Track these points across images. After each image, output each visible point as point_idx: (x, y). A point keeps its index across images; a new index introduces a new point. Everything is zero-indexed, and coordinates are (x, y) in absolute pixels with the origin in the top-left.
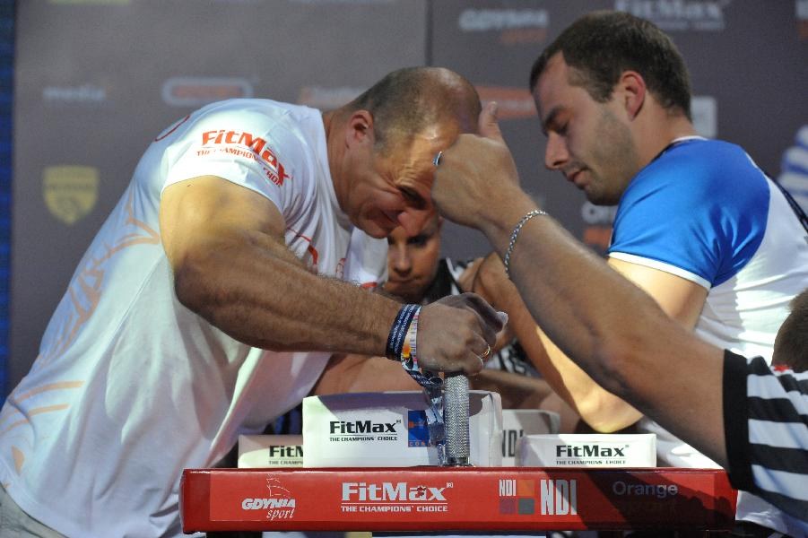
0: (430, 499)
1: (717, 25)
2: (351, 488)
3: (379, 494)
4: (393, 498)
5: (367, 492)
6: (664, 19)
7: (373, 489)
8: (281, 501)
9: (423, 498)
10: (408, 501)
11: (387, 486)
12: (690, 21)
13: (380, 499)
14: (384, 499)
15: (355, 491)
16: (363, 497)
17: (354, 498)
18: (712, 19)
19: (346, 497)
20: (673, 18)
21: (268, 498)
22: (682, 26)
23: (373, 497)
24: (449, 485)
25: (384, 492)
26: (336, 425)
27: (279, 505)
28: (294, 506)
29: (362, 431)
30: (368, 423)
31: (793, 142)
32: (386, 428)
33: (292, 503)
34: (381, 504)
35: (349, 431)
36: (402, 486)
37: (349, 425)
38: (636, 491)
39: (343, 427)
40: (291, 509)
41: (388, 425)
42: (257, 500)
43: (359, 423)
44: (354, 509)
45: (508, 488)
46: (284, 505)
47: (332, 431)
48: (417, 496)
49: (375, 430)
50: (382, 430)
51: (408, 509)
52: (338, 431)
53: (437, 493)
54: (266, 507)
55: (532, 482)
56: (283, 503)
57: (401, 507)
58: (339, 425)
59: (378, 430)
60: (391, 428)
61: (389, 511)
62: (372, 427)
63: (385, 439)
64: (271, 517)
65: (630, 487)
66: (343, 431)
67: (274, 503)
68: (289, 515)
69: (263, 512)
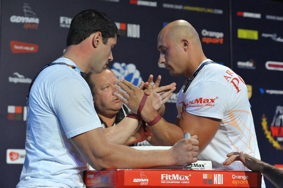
0: (185, 179)
2: (164, 176)
3: (171, 178)
4: (175, 179)
5: (168, 177)
7: (170, 176)
8: (144, 179)
9: (183, 179)
10: (179, 180)
11: (173, 175)
13: (171, 179)
14: (173, 179)
15: (165, 177)
16: (167, 179)
17: (165, 179)
19: (162, 178)
21: (141, 179)
23: (170, 179)
24: (190, 175)
25: (173, 177)
27: (144, 181)
28: (148, 181)
33: (147, 180)
34: (171, 181)
36: (177, 175)
38: (238, 178)
40: (147, 182)
42: (138, 179)
44: (164, 182)
45: (205, 176)
46: (145, 181)
48: (181, 179)
51: (179, 182)
53: (187, 178)
54: (140, 182)
55: (211, 175)
56: (145, 180)
57: (177, 182)
61: (174, 183)
64: (142, 184)
65: (236, 176)
67: (143, 180)
68: (146, 184)
69: (139, 183)
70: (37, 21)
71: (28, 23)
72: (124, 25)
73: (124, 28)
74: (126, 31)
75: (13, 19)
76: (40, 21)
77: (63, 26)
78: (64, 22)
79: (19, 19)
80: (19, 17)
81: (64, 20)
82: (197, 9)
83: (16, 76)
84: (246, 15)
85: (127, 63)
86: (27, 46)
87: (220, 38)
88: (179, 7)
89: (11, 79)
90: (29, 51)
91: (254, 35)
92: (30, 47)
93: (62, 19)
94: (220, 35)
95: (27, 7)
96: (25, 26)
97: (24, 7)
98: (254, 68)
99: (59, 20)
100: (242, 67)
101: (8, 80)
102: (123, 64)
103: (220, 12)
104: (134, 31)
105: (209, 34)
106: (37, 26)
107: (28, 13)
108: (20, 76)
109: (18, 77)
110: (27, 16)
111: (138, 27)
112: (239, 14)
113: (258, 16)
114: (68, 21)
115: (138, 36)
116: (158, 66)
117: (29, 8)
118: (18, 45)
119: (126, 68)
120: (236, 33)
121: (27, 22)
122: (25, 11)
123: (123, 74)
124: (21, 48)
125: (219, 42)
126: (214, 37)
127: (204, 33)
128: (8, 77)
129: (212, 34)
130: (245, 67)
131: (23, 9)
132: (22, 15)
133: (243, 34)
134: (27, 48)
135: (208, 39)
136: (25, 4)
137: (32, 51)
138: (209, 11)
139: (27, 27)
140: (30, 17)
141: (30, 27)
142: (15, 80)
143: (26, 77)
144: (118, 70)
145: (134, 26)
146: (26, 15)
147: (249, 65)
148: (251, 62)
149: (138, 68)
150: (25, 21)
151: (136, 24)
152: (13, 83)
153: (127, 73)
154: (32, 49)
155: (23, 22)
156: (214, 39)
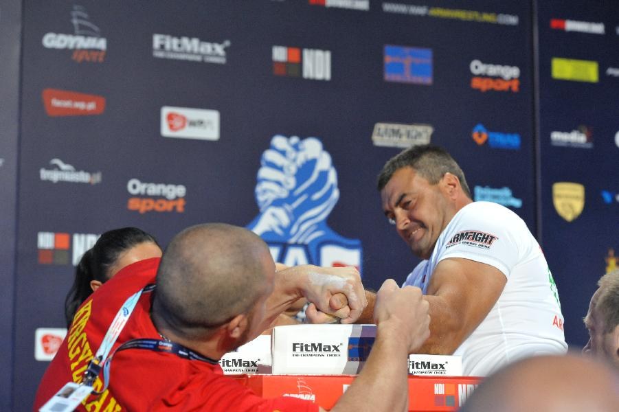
1: (222, 61)
6: (185, 52)
8: (306, 395)
12: (203, 56)
18: (217, 55)
20: (192, 53)
21: (298, 394)
22: (198, 58)
26: (297, 346)
27: (305, 399)
29: (316, 349)
30: (320, 345)
31: (268, 146)
32: (332, 349)
33: (313, 397)
35: (307, 350)
37: (306, 346)
39: (302, 347)
40: (312, 401)
41: (334, 346)
43: (313, 345)
45: (439, 389)
47: (294, 350)
49: (324, 350)
50: (329, 350)
52: (298, 350)
55: (453, 385)
58: (299, 346)
59: (327, 349)
60: (336, 348)
62: (323, 347)
63: (332, 355)
66: (302, 350)
67: (302, 397)
70: (102, 44)
71: (82, 50)
72: (295, 52)
73: (295, 59)
74: (300, 65)
75: (50, 40)
76: (108, 44)
77: (160, 55)
78: (162, 47)
79: (62, 41)
80: (62, 37)
81: (162, 43)
82: (460, 14)
83: (57, 167)
84: (571, 26)
85: (303, 137)
86: (79, 100)
87: (512, 79)
88: (420, 11)
89: (45, 174)
90: (85, 110)
91: (588, 71)
92: (87, 101)
93: (157, 40)
94: (511, 72)
95: (80, 13)
96: (75, 57)
97: (74, 14)
98: (589, 146)
99: (151, 42)
100: (563, 145)
101: (39, 175)
102: (294, 140)
103: (513, 20)
104: (317, 65)
105: (487, 70)
106: (102, 54)
107: (81, 27)
108: (64, 166)
109: (59, 169)
110: (81, 35)
111: (328, 55)
112: (554, 24)
113: (598, 28)
114: (172, 45)
115: (328, 76)
116: (371, 142)
117: (85, 16)
118: (60, 98)
119: (300, 147)
120: (547, 68)
121: (79, 46)
122: (75, 22)
123: (294, 160)
124: (67, 104)
125: (510, 87)
126: (497, 78)
127: (477, 67)
128: (39, 170)
129: (493, 70)
130: (569, 143)
131: (71, 18)
132: (69, 31)
133: (564, 69)
134: (80, 105)
135: (485, 81)
136: (76, 7)
137: (92, 111)
138: (488, 17)
139: (81, 58)
140: (86, 36)
141: (88, 59)
142: (55, 176)
143: (78, 169)
144: (283, 153)
145: (319, 53)
146: (77, 31)
147: (577, 138)
148: (581, 132)
149: (326, 148)
150: (76, 44)
151: (324, 49)
152: (49, 183)
153: (301, 158)
154: (91, 106)
155: (71, 46)
156: (499, 81)
